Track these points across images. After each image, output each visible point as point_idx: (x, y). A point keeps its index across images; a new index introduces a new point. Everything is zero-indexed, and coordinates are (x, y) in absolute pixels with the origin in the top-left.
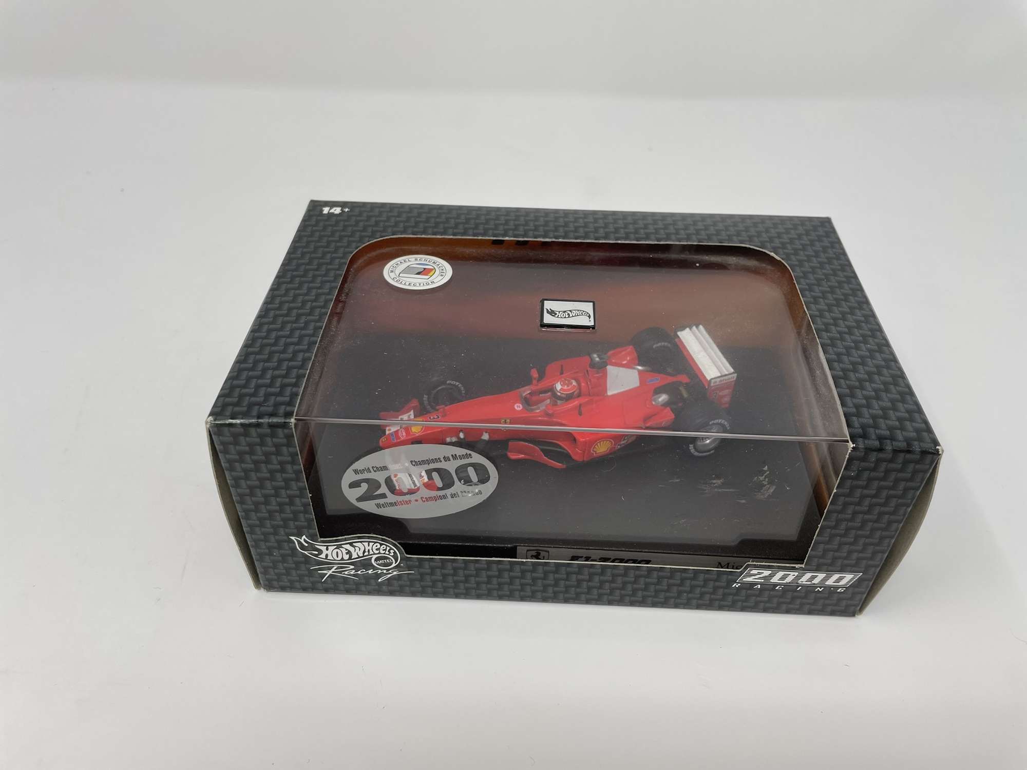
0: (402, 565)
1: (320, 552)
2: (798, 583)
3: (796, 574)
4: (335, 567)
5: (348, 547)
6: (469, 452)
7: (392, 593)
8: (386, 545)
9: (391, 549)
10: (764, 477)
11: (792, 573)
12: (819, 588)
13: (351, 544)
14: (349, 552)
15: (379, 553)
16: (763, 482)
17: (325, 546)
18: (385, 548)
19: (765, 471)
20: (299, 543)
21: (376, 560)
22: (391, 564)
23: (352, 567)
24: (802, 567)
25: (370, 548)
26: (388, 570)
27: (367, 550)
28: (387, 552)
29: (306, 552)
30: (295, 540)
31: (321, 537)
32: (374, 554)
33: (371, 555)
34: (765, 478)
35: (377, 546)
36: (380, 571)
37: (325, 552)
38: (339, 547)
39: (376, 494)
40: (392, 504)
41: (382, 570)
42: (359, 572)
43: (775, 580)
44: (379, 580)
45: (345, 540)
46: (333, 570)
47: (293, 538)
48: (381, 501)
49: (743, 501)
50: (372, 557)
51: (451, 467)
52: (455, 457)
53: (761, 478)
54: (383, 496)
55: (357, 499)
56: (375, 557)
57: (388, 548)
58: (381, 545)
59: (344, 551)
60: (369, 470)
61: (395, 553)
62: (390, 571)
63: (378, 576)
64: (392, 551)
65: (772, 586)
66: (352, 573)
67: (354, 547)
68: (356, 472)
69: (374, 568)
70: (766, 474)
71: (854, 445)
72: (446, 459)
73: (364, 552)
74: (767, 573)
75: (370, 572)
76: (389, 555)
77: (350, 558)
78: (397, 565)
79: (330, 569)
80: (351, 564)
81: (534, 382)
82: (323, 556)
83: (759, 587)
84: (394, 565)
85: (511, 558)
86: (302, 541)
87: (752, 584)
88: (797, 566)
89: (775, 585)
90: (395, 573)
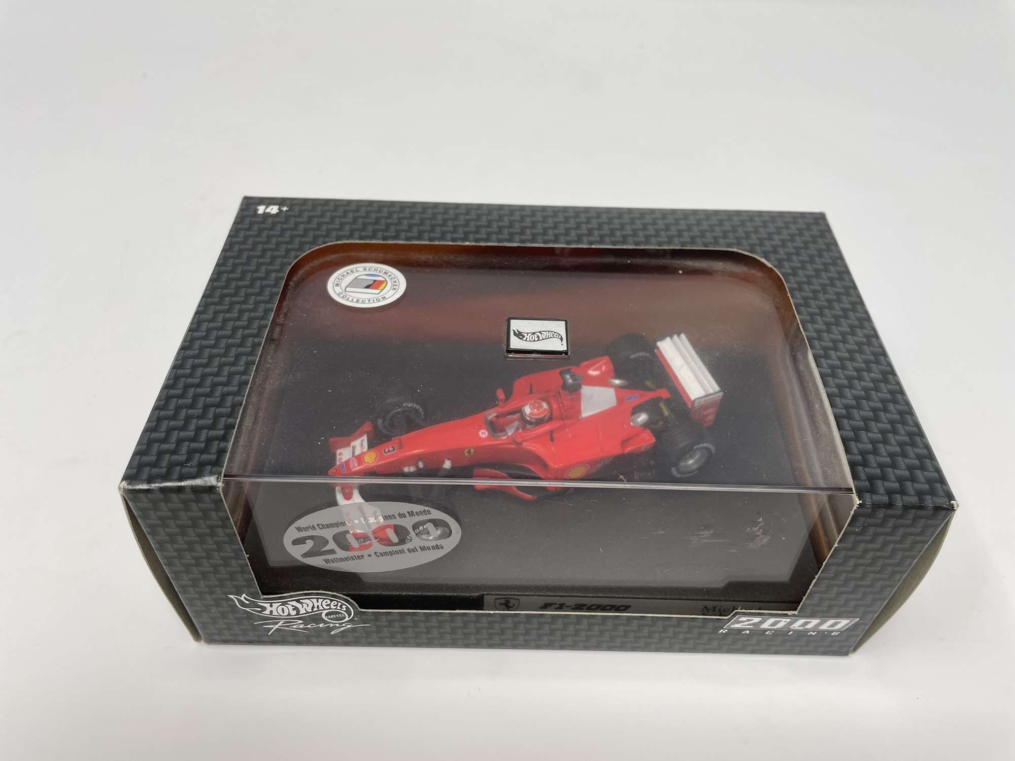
0: (356, 619)
1: (264, 609)
2: (789, 628)
3: (788, 620)
4: (283, 622)
5: (295, 603)
6: (427, 508)
7: (347, 644)
8: (336, 601)
9: (343, 604)
10: (758, 528)
11: (784, 620)
12: (811, 633)
13: (298, 601)
14: (296, 608)
15: (330, 609)
16: (757, 533)
17: (269, 603)
18: (336, 604)
19: (760, 523)
20: (239, 601)
21: (327, 615)
22: (345, 618)
23: (300, 622)
24: (795, 615)
25: (319, 604)
26: (340, 624)
27: (316, 606)
28: (339, 608)
29: (247, 609)
30: (234, 599)
31: (263, 594)
32: (325, 609)
33: (321, 610)
35: (326, 602)
36: (332, 625)
37: (269, 609)
38: (284, 604)
39: (322, 550)
40: (341, 560)
41: (333, 623)
42: (309, 626)
43: (765, 626)
44: (332, 633)
45: (291, 596)
46: (280, 624)
47: (232, 596)
48: (330, 557)
49: (734, 551)
50: (322, 613)
51: (408, 523)
52: (411, 514)
53: (755, 529)
54: (332, 552)
55: (302, 555)
56: (325, 612)
57: (340, 604)
58: (331, 601)
59: (291, 608)
60: (313, 528)
61: (347, 608)
62: (344, 625)
63: (330, 629)
64: (344, 607)
65: (761, 632)
66: (301, 627)
67: (302, 603)
68: (299, 529)
69: (325, 622)
70: (761, 525)
71: (861, 502)
72: (402, 516)
73: (313, 607)
74: (756, 620)
75: (321, 625)
76: (341, 610)
77: (298, 613)
78: (351, 619)
79: (276, 624)
80: (300, 619)
81: (501, 404)
82: (267, 612)
83: (748, 633)
84: (347, 619)
85: (477, 610)
86: (242, 599)
87: (740, 631)
88: (790, 613)
89: (766, 630)
90: (349, 626)
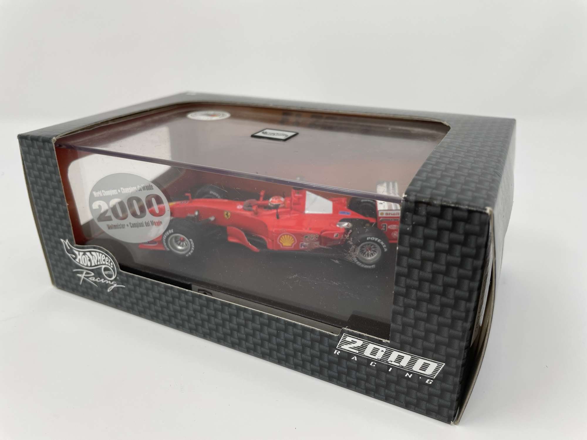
0: (118, 278)
1: (76, 256)
2: (387, 362)
3: (385, 350)
4: (85, 273)
5: (88, 254)
7: (116, 306)
8: (109, 258)
9: (111, 262)
10: (348, 235)
11: (381, 349)
12: (408, 374)
13: (90, 253)
14: (90, 260)
15: (105, 264)
16: (349, 241)
17: (78, 251)
18: (108, 260)
21: (104, 270)
22: (112, 276)
23: (93, 274)
24: (388, 342)
25: (100, 258)
26: (111, 281)
27: (99, 260)
28: (109, 264)
29: (69, 255)
30: (63, 243)
31: (76, 243)
32: (103, 264)
33: (101, 265)
34: (350, 237)
35: (103, 257)
36: (107, 282)
37: (79, 257)
38: (85, 254)
40: (115, 227)
41: (108, 280)
42: (97, 280)
43: (367, 353)
44: (109, 291)
45: (87, 248)
47: (62, 240)
52: (144, 188)
54: (111, 219)
55: (97, 219)
56: (103, 267)
58: (106, 256)
59: (88, 258)
61: (113, 265)
62: (113, 283)
63: (107, 286)
64: (112, 264)
65: (366, 361)
66: (93, 280)
67: (92, 255)
69: (105, 279)
70: (349, 233)
71: (406, 196)
73: (98, 261)
74: (359, 343)
75: (102, 281)
76: (110, 266)
77: (91, 266)
79: (82, 273)
80: (92, 271)
82: (78, 260)
83: (356, 359)
86: (67, 244)
87: (350, 355)
88: (384, 341)
89: (369, 360)
90: (115, 285)
